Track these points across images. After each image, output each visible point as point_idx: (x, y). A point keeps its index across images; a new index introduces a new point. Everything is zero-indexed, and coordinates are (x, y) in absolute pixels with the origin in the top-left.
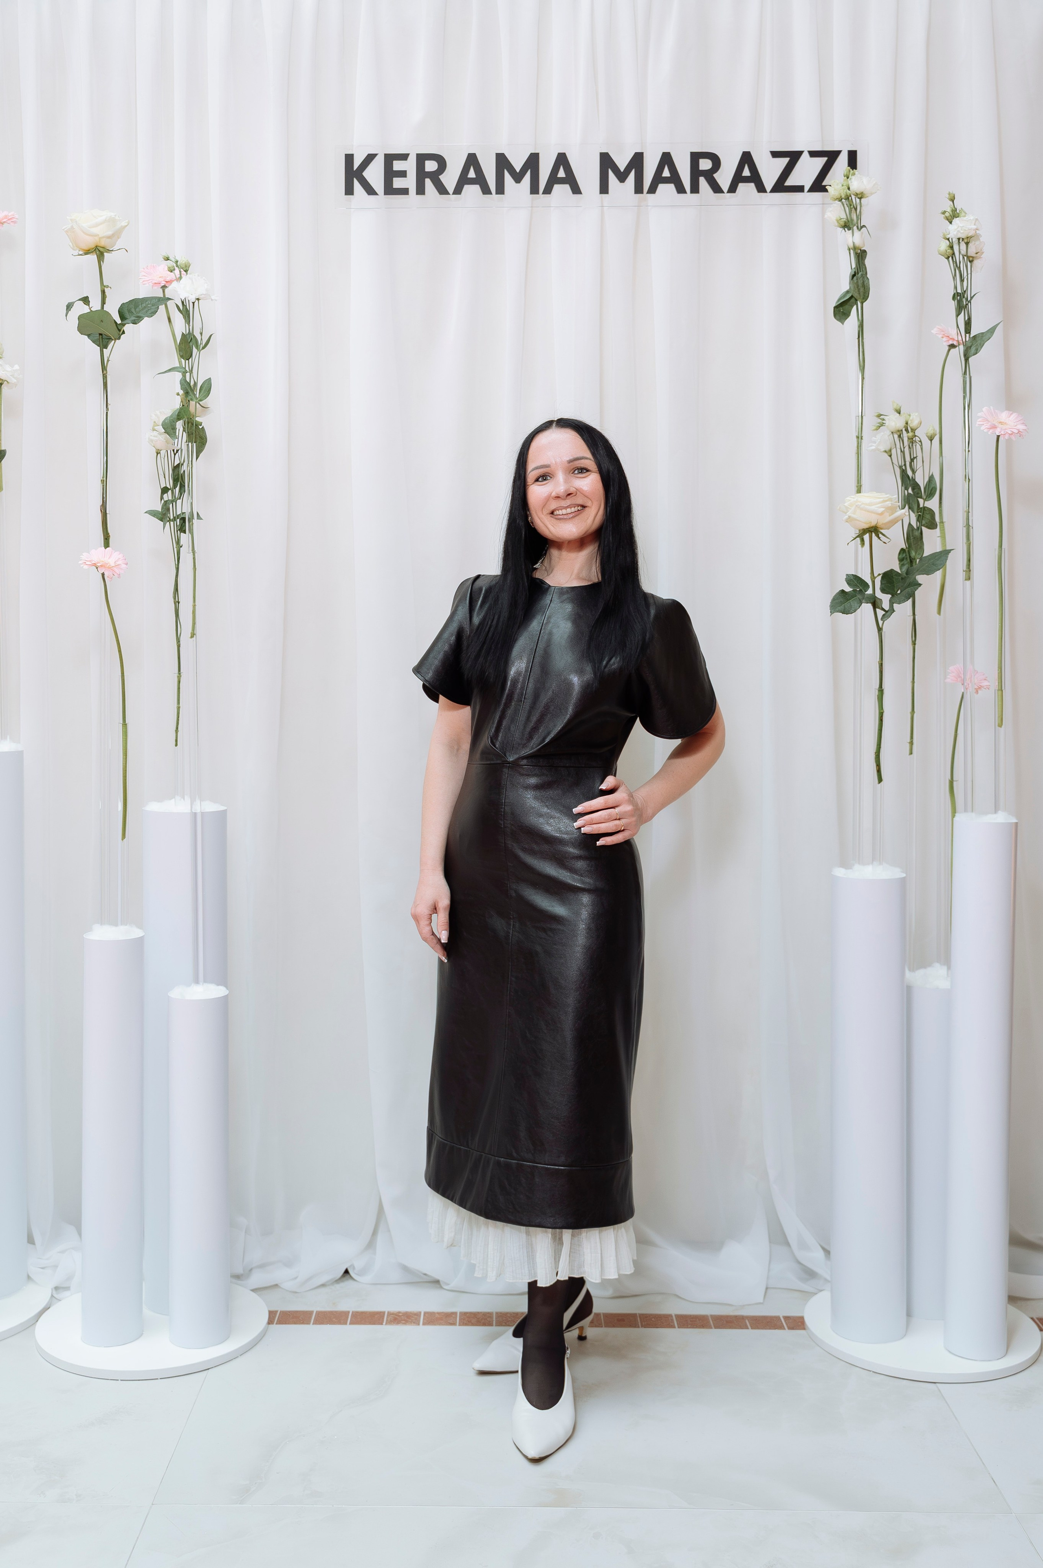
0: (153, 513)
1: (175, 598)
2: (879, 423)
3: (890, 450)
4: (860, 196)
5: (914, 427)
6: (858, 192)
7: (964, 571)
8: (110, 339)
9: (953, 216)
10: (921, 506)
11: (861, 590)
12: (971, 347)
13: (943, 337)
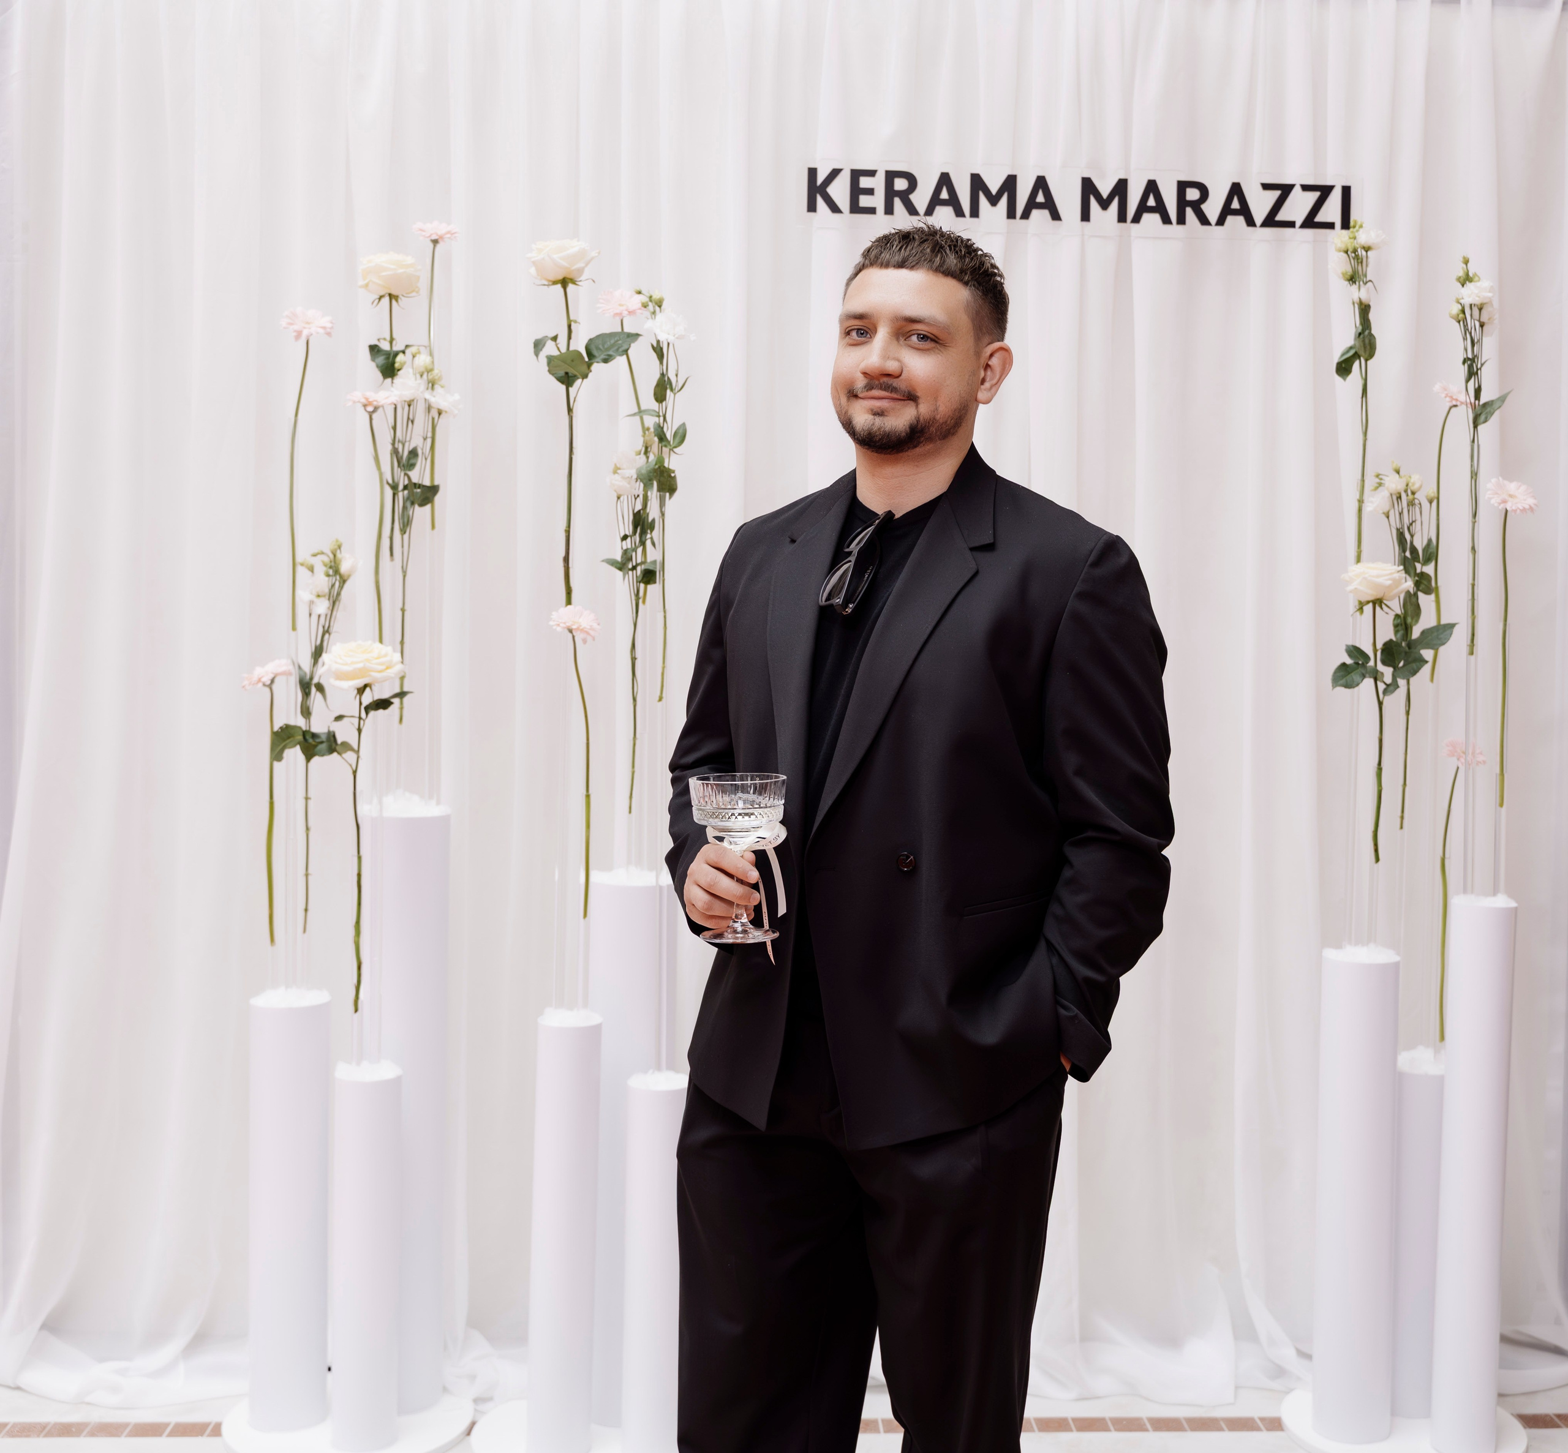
0: (612, 563)
1: (632, 655)
2: (1378, 483)
3: (1388, 512)
4: (1366, 249)
5: (1414, 488)
6: (1365, 246)
7: (1467, 645)
8: (575, 377)
9: (1466, 279)
10: (1418, 571)
11: (1363, 663)
12: (1480, 414)
13: (1446, 397)
